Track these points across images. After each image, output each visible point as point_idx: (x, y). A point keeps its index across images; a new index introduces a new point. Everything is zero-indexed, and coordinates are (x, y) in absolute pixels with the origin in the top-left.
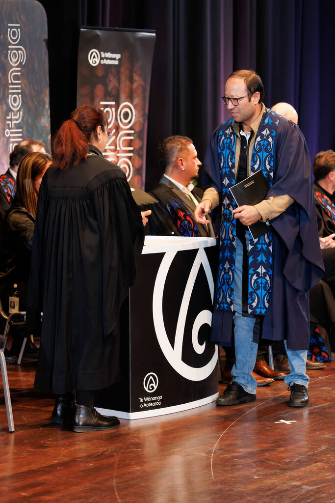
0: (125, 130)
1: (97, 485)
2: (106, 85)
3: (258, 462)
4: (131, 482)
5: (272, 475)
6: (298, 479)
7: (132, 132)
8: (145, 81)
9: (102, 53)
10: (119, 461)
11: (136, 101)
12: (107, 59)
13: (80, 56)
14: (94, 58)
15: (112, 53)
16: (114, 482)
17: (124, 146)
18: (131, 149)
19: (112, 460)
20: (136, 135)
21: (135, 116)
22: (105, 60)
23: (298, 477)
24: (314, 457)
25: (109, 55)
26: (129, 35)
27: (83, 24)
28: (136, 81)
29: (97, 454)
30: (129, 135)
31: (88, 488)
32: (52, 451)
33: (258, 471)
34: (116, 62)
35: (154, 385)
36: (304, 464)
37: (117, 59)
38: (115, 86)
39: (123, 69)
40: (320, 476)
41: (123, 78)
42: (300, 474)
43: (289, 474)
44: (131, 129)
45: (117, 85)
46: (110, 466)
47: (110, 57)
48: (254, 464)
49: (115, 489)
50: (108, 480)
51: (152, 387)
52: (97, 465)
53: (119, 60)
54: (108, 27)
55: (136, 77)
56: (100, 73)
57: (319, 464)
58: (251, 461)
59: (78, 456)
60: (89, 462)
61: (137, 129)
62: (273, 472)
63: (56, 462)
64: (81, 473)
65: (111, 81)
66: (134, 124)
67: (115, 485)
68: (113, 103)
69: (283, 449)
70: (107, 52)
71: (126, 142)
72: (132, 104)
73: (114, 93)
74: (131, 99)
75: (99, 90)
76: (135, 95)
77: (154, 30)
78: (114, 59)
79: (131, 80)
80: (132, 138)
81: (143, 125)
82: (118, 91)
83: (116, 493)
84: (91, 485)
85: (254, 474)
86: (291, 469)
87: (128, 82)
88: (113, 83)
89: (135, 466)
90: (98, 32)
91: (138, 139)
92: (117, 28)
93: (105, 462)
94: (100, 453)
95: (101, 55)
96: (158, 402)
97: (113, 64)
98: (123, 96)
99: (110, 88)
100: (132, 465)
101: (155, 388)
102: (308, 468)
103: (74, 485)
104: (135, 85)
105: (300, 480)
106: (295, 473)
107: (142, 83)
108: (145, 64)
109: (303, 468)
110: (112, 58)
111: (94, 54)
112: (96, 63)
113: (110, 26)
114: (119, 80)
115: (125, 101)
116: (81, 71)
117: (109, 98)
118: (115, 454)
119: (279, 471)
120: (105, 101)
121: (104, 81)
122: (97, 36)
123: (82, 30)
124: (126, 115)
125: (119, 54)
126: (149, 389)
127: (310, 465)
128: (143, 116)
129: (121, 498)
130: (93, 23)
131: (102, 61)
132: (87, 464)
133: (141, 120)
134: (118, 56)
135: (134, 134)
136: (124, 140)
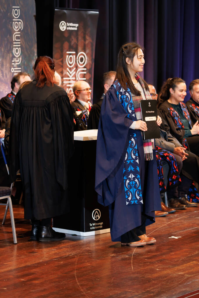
0: (81, 68)
1: (65, 275)
2: (70, 42)
3: (159, 261)
4: (85, 273)
5: (167, 268)
6: (182, 270)
7: (85, 69)
8: (93, 39)
9: (67, 23)
10: (78, 260)
11: (88, 51)
12: (70, 27)
13: (55, 25)
14: (63, 26)
15: (73, 23)
16: (75, 273)
17: (81, 78)
18: (85, 79)
19: (74, 260)
20: (87, 71)
21: (87, 60)
22: (69, 27)
23: (183, 269)
24: (192, 258)
25: (71, 24)
26: (83, 12)
27: (56, 6)
28: (87, 39)
29: (65, 257)
30: (83, 71)
31: (60, 276)
32: (39, 255)
33: (159, 266)
34: (76, 29)
35: (98, 216)
36: (186, 262)
37: (76, 27)
38: (75, 43)
39: (80, 33)
40: (195, 269)
41: (80, 38)
42: (183, 268)
43: (176, 268)
44: (85, 67)
45: (76, 42)
46: (73, 263)
47: (72, 26)
48: (157, 262)
49: (76, 277)
50: (71, 271)
51: (97, 217)
52: (65, 263)
53: (77, 27)
54: (71, 8)
55: (88, 38)
56: (66, 35)
57: (194, 262)
58: (155, 260)
59: (54, 258)
60: (60, 261)
61: (88, 67)
62: (167, 266)
63: (41, 261)
64: (56, 267)
65: (73, 40)
66: (86, 65)
67: (76, 274)
68: (74, 52)
69: (173, 253)
70: (71, 23)
71: (82, 75)
72: (85, 53)
73: (75, 46)
74: (84, 50)
75: (66, 45)
76: (87, 48)
77: (98, 10)
78: (75, 27)
79: (85, 39)
80: (85, 73)
81: (92, 65)
82: (77, 45)
83: (76, 279)
84: (62, 274)
85: (157, 268)
86: (178, 265)
87: (83, 41)
88: (74, 41)
89: (87, 263)
90: (65, 11)
91: (88, 73)
92: (76, 9)
93: (70, 261)
94: (67, 256)
95: (67, 24)
96: (101, 226)
97: (74, 29)
98: (80, 48)
99: (72, 43)
100: (86, 262)
101: (99, 218)
102: (188, 264)
103: (51, 274)
104: (87, 42)
105: (183, 272)
106: (180, 267)
107: (91, 41)
108: (92, 30)
109: (185, 265)
110: (74, 27)
111: (63, 24)
112: (64, 29)
113: (72, 8)
114: (77, 39)
115: (81, 51)
116: (55, 34)
117: (72, 50)
118: (76, 256)
119: (171, 266)
120: (70, 51)
121: (69, 40)
122: (65, 13)
123: (56, 10)
124: (82, 60)
125: (77, 24)
126: (95, 218)
127: (189, 262)
128: (92, 60)
129: (79, 282)
130: (62, 6)
131: (67, 28)
132: (59, 262)
133: (90, 62)
134: (77, 25)
135: (86, 70)
136: (81, 74)
